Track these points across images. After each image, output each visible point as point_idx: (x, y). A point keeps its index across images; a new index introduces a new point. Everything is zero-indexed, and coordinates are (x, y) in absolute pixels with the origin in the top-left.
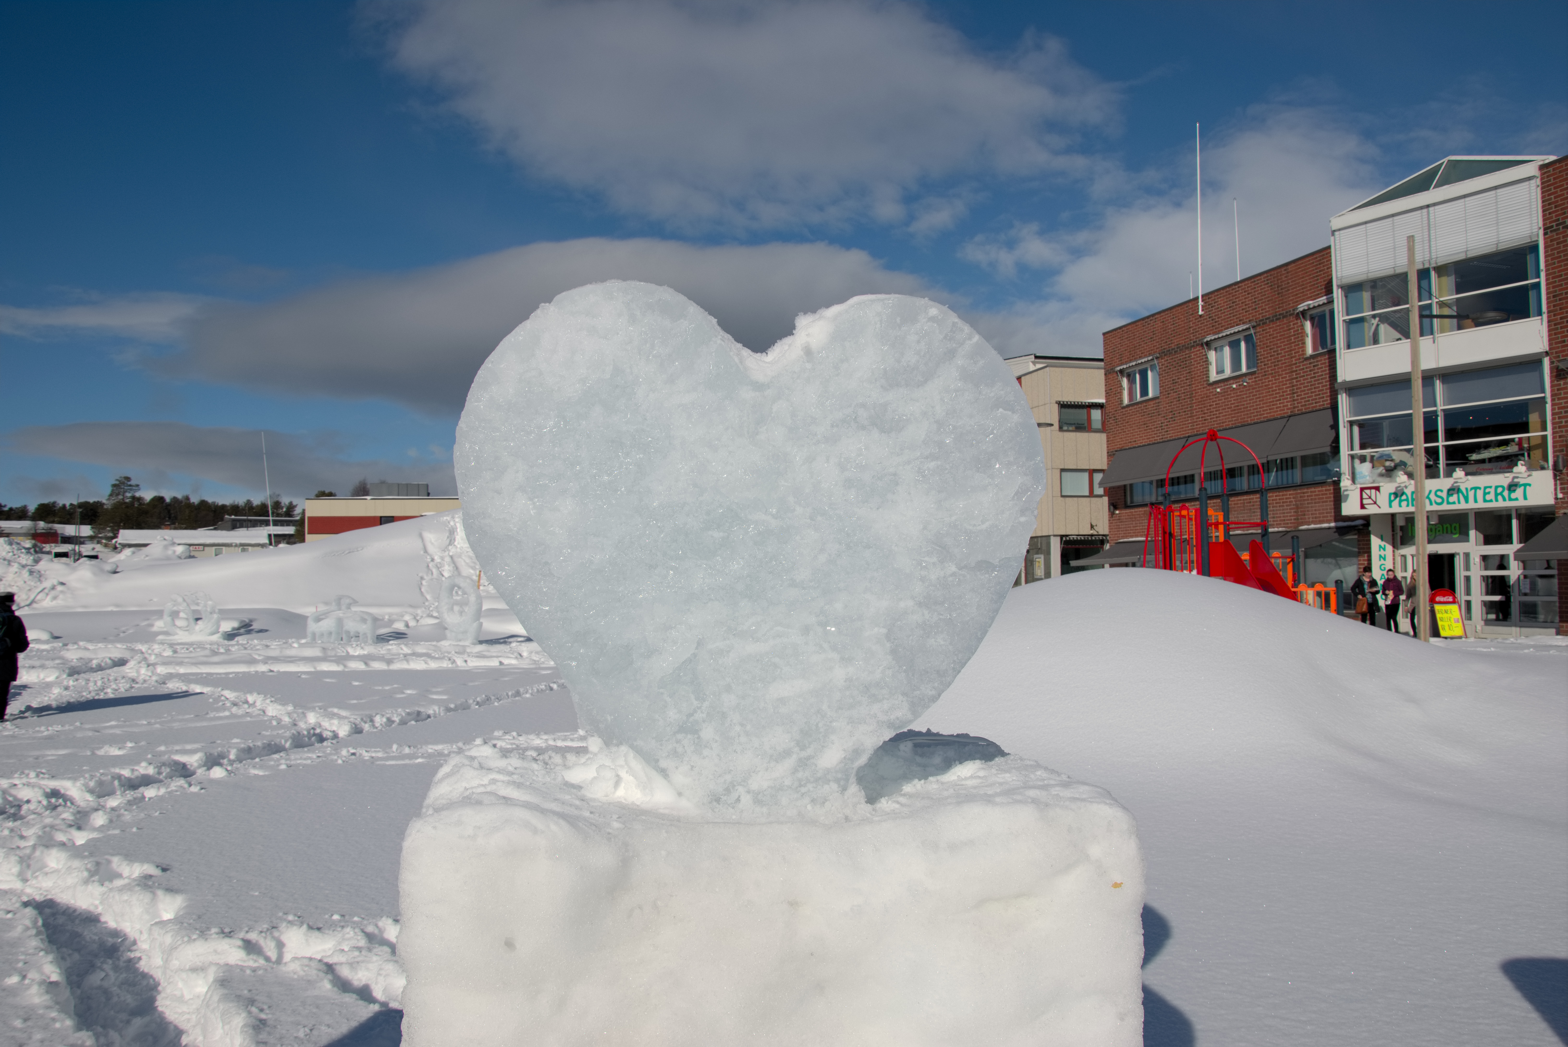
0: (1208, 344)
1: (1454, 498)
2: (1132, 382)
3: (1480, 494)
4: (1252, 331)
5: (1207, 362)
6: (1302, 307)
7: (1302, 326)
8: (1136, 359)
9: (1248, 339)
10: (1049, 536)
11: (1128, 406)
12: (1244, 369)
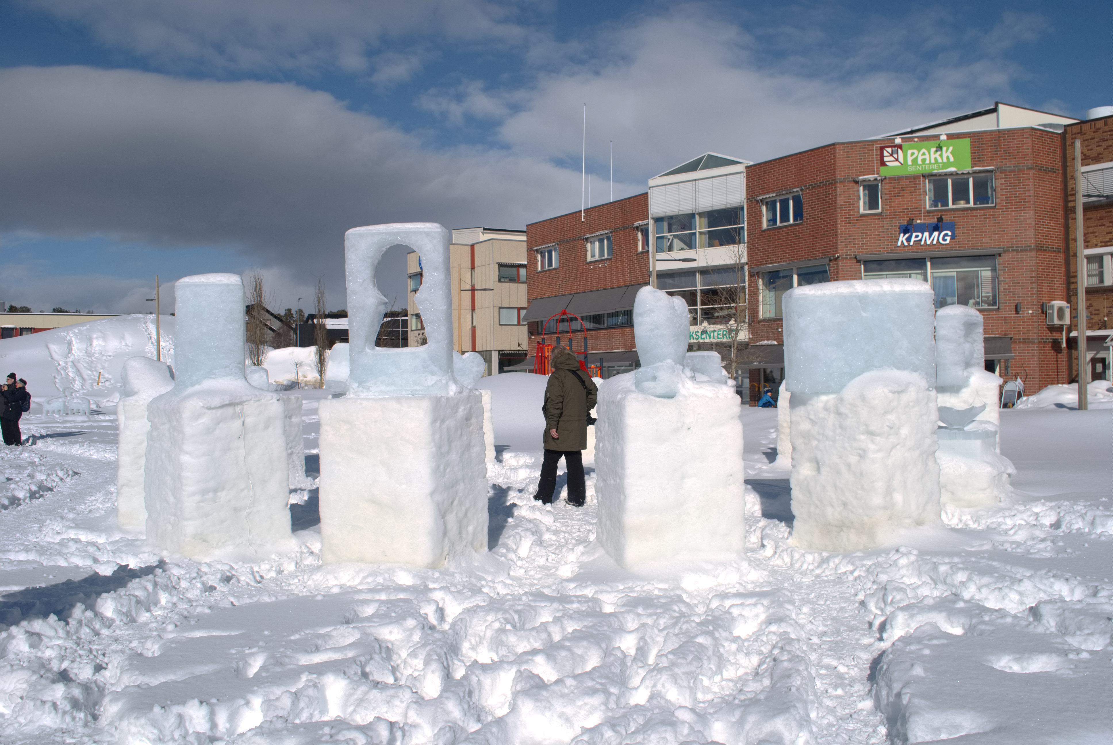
0: (586, 239)
1: (704, 336)
2: (543, 257)
3: (716, 334)
4: (610, 235)
5: (586, 250)
6: (636, 224)
7: (636, 235)
8: (545, 244)
9: (608, 238)
10: (491, 351)
11: (540, 272)
12: (606, 256)
